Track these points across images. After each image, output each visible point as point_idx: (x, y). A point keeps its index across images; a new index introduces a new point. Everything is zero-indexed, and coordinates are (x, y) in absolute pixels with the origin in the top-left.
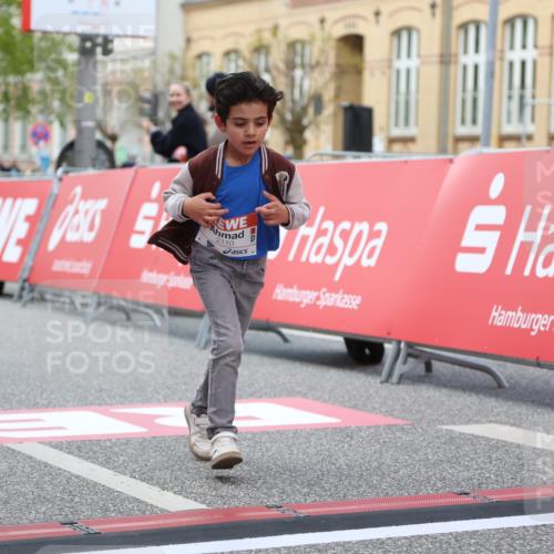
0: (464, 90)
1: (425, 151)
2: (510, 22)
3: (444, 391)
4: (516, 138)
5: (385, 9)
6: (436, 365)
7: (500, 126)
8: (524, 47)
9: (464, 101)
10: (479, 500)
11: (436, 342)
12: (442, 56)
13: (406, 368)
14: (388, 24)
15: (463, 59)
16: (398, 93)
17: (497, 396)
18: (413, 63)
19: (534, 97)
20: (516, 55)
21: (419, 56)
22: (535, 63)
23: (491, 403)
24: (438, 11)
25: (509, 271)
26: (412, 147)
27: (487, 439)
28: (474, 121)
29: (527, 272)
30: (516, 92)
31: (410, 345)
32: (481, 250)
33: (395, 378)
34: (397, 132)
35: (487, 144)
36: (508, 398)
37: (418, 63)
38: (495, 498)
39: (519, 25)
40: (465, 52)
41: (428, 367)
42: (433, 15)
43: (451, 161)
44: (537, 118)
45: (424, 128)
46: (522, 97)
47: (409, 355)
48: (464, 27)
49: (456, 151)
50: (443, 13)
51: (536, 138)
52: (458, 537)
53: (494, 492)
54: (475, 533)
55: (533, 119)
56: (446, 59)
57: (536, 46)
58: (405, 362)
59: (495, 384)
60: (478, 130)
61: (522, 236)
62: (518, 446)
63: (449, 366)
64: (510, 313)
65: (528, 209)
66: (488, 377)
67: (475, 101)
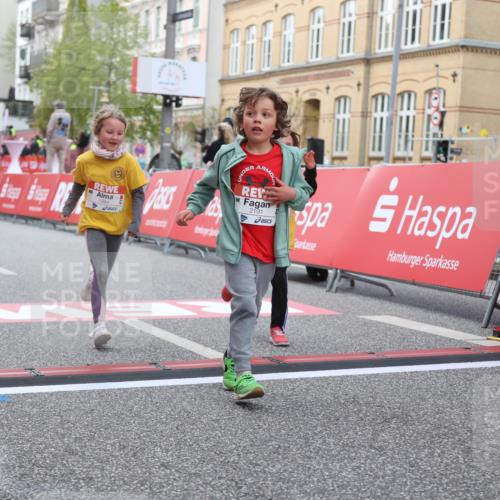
0: (375, 131)
1: (352, 164)
2: (401, 94)
3: (362, 297)
4: (403, 159)
5: (332, 86)
6: (357, 282)
7: (394, 152)
8: (409, 109)
9: (374, 137)
10: (381, 357)
11: (357, 270)
12: (363, 112)
13: (340, 284)
14: (333, 94)
15: (374, 115)
16: (338, 132)
17: (390, 300)
18: (347, 116)
19: (413, 136)
20: (404, 113)
21: (350, 112)
22: (414, 117)
23: (387, 304)
24: (362, 88)
25: (399, 231)
26: (345, 162)
27: (385, 324)
28: (380, 149)
29: (409, 232)
30: (403, 134)
31: (342, 271)
32: (384, 220)
33: (334, 289)
34: (336, 154)
35: (388, 161)
36: (396, 302)
37: (350, 116)
38: (389, 356)
40: (376, 111)
41: (352, 284)
42: (359, 89)
43: (368, 170)
44: (415, 148)
45: (352, 152)
46: (407, 136)
47: (342, 277)
48: (375, 96)
49: (369, 165)
50: (364, 88)
51: (414, 159)
52: (368, 377)
53: (388, 353)
54: (377, 375)
55: (412, 149)
56: (365, 115)
57: (415, 109)
58: (340, 280)
59: (389, 294)
60: (382, 154)
61: (407, 212)
62: (402, 328)
63: (363, 283)
64: (399, 255)
65: (411, 198)
66: (385, 290)
67: (380, 137)
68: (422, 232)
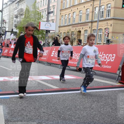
2: (99, 29)
4: (99, 44)
5: (84, 28)
7: (97, 42)
8: (101, 33)
10: (93, 88)
16: (85, 38)
17: (96, 75)
19: (102, 39)
20: (100, 34)
21: (88, 33)
24: (90, 28)
33: (83, 73)
34: (84, 43)
35: (96, 44)
38: (95, 88)
39: (100, 30)
40: (93, 33)
44: (102, 41)
46: (100, 39)
48: (93, 30)
51: (102, 44)
54: (92, 92)
62: (98, 81)
64: (98, 65)
65: (101, 52)
66: (95, 73)
68: (103, 60)
